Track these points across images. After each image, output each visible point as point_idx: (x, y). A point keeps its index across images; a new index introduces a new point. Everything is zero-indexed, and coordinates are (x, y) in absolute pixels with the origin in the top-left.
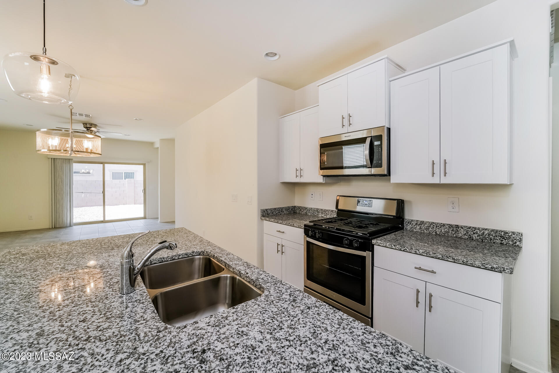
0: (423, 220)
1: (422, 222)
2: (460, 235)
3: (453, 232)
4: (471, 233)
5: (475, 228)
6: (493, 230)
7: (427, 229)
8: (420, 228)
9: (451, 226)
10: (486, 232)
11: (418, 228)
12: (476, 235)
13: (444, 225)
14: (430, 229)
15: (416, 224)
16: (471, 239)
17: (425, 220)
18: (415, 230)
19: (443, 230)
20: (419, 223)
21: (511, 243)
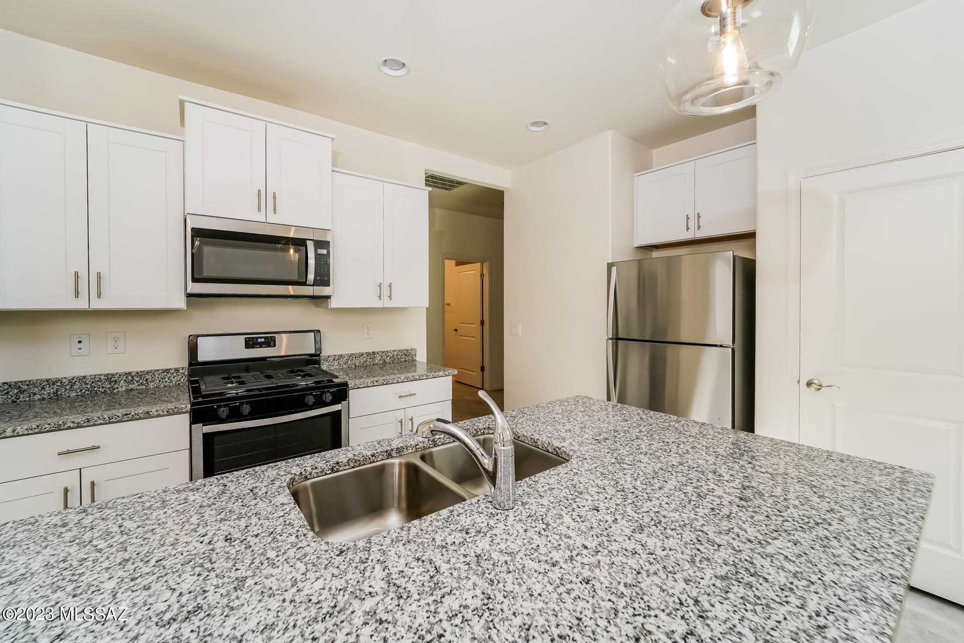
0: (341, 353)
1: (341, 356)
2: (377, 361)
3: (371, 360)
4: (384, 357)
5: (388, 351)
6: (400, 351)
7: (346, 363)
8: (339, 364)
9: (368, 354)
10: (396, 353)
11: (336, 364)
12: (388, 358)
13: (362, 354)
14: (349, 362)
15: (334, 360)
16: (385, 363)
17: (343, 353)
18: (332, 368)
19: (362, 361)
20: (337, 358)
21: (410, 358)
